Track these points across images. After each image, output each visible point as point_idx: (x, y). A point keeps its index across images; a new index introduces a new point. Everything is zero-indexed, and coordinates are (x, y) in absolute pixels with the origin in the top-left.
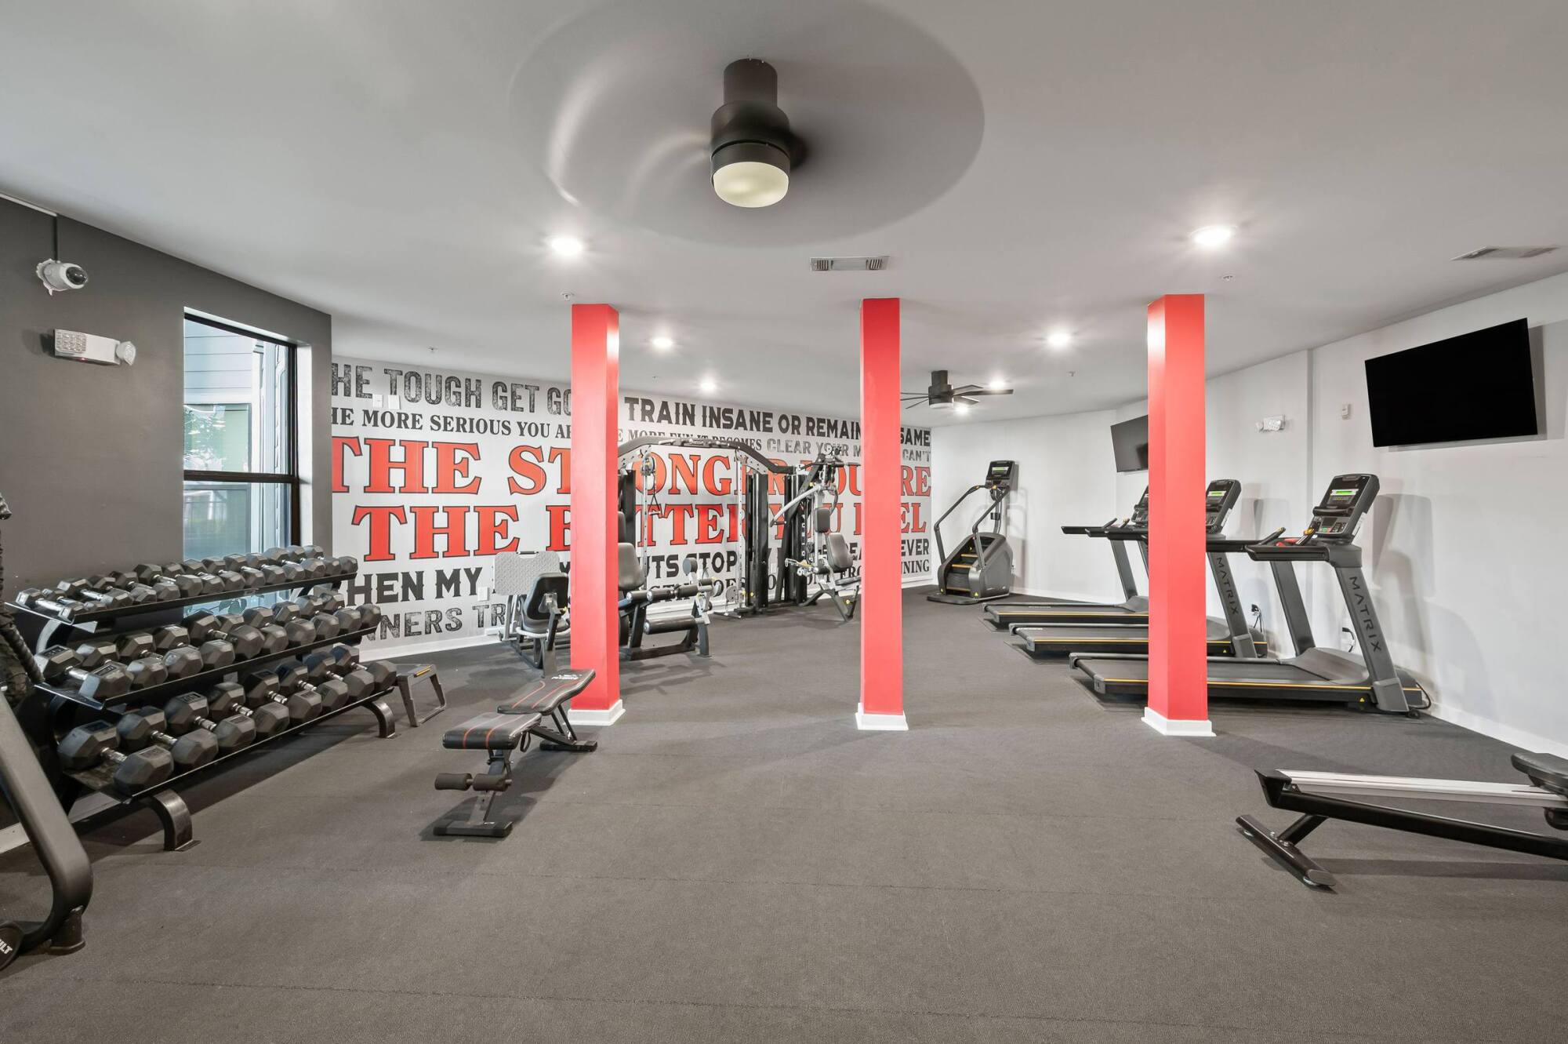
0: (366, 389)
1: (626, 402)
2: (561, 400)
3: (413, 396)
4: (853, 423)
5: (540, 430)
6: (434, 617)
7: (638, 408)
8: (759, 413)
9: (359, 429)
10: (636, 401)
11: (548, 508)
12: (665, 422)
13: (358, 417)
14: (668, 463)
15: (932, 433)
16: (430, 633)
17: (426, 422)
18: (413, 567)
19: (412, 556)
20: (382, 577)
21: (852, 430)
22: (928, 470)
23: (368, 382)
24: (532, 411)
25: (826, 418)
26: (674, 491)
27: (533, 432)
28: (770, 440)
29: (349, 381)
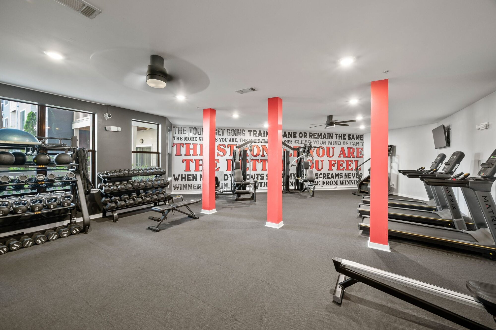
0: (185, 132)
1: (248, 131)
2: (230, 132)
3: (195, 133)
4: (328, 134)
5: (225, 140)
6: (199, 185)
7: (252, 133)
8: (291, 132)
9: (184, 142)
10: (251, 131)
11: (227, 160)
12: (260, 136)
13: (183, 139)
14: (261, 148)
15: (364, 136)
16: (198, 189)
17: (198, 139)
18: (195, 173)
19: (195, 171)
20: (188, 175)
21: (328, 136)
22: (362, 149)
23: (185, 131)
24: (223, 135)
25: (317, 133)
26: (263, 156)
27: (223, 141)
28: (296, 140)
29: (182, 131)
